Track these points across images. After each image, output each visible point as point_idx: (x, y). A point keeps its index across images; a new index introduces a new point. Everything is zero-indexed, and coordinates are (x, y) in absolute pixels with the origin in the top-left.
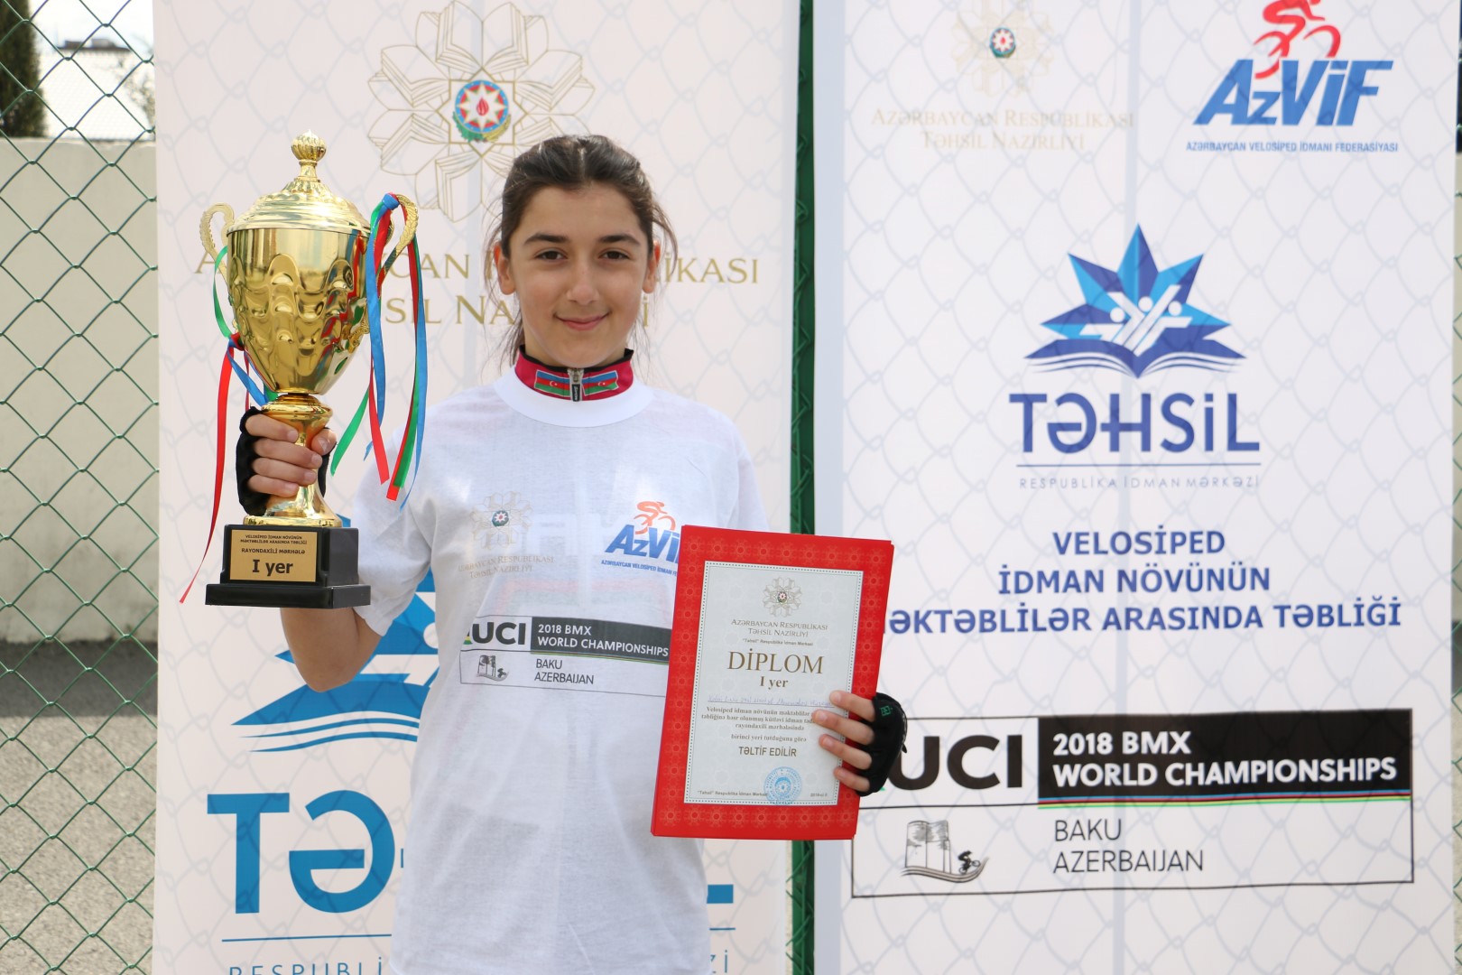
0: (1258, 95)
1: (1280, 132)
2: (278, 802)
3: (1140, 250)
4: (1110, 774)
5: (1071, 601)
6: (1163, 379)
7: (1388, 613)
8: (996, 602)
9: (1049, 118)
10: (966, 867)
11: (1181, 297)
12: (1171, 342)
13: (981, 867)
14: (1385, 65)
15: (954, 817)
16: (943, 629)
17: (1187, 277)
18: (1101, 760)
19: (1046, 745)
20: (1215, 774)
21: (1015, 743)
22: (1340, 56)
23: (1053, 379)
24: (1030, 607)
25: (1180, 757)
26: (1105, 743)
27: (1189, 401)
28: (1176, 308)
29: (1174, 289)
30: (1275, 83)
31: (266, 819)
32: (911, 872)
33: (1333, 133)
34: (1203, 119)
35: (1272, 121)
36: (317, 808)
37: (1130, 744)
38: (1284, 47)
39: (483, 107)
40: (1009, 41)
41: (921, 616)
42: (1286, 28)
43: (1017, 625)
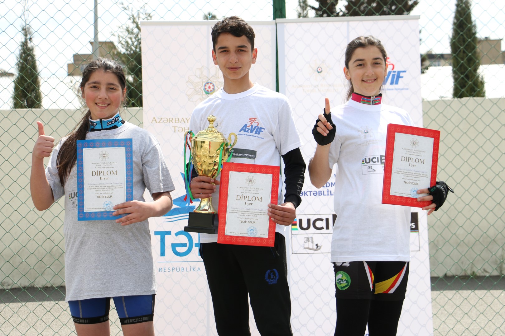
9: (330, 85)
10: (317, 247)
15: (314, 236)
16: (310, 195)
24: (329, 190)
32: (305, 248)
40: (321, 69)
41: (306, 192)
43: (327, 194)
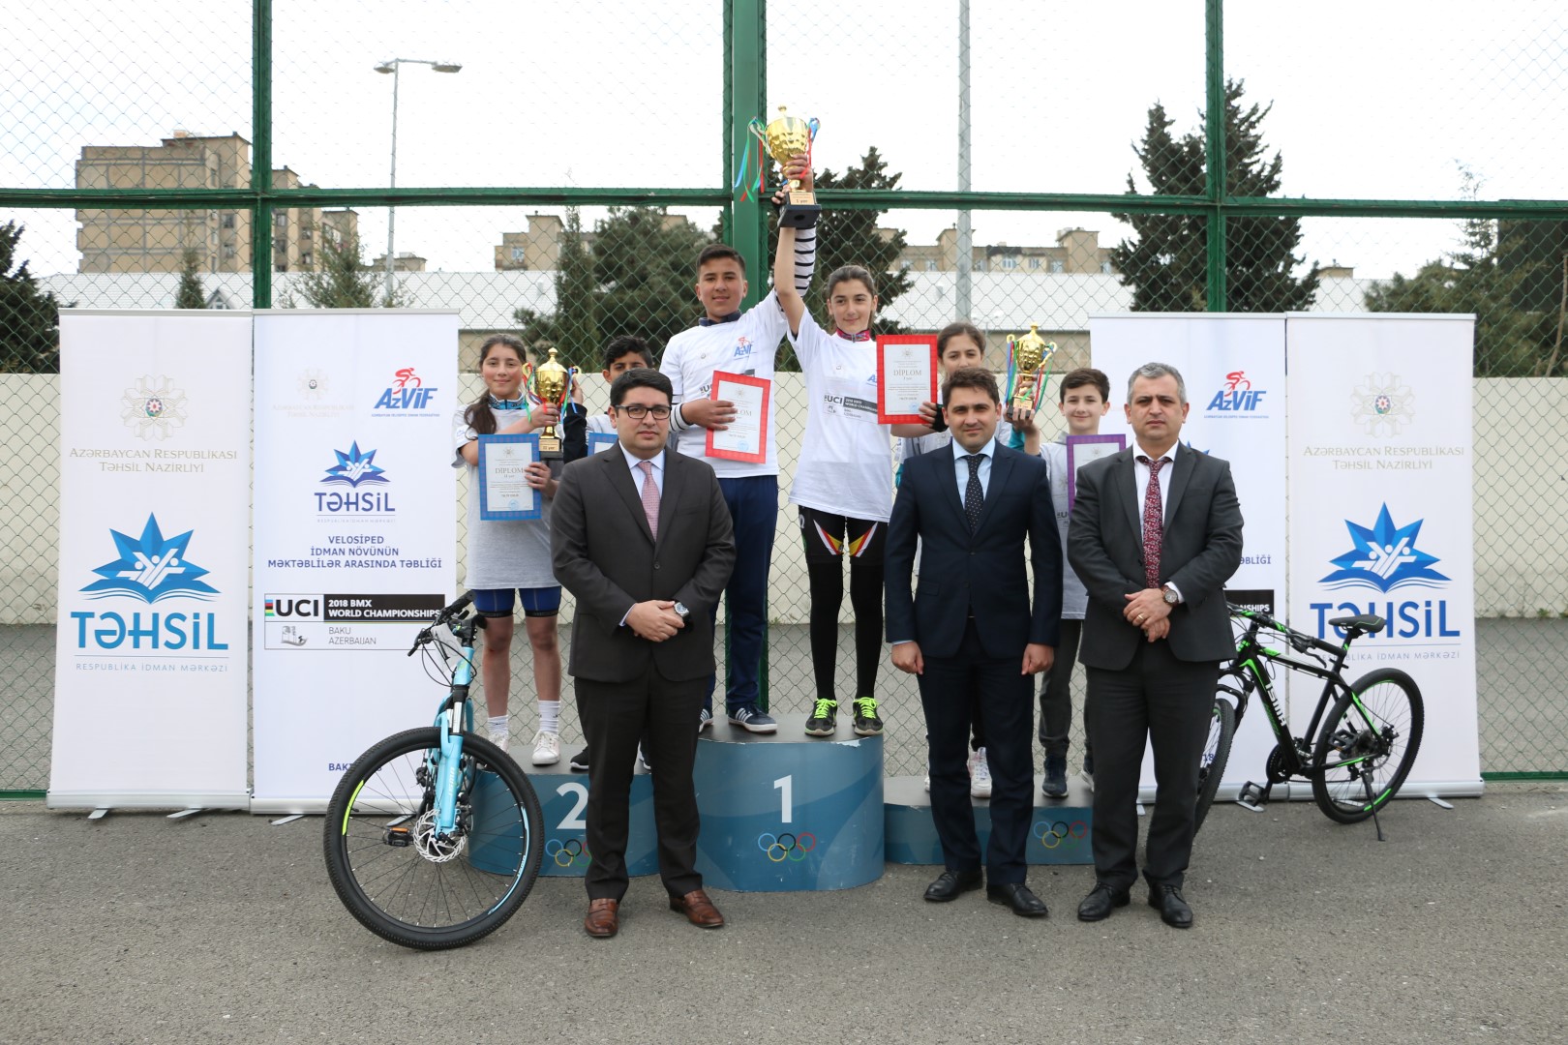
0: (394, 399)
1: (401, 410)
2: (91, 615)
3: (356, 448)
4: (347, 613)
5: (334, 558)
6: (363, 488)
7: (438, 563)
8: (310, 558)
11: (369, 463)
12: (365, 477)
13: (305, 641)
14: (435, 390)
17: (371, 456)
18: (344, 608)
19: (326, 603)
20: (380, 614)
21: (316, 602)
22: (420, 387)
23: (330, 488)
25: (368, 608)
26: (345, 603)
27: (371, 495)
28: (367, 466)
29: (366, 460)
30: (400, 395)
31: (88, 620)
33: (419, 411)
34: (377, 407)
35: (398, 407)
36: (103, 617)
37: (353, 603)
38: (403, 384)
39: (155, 406)
42: (403, 379)
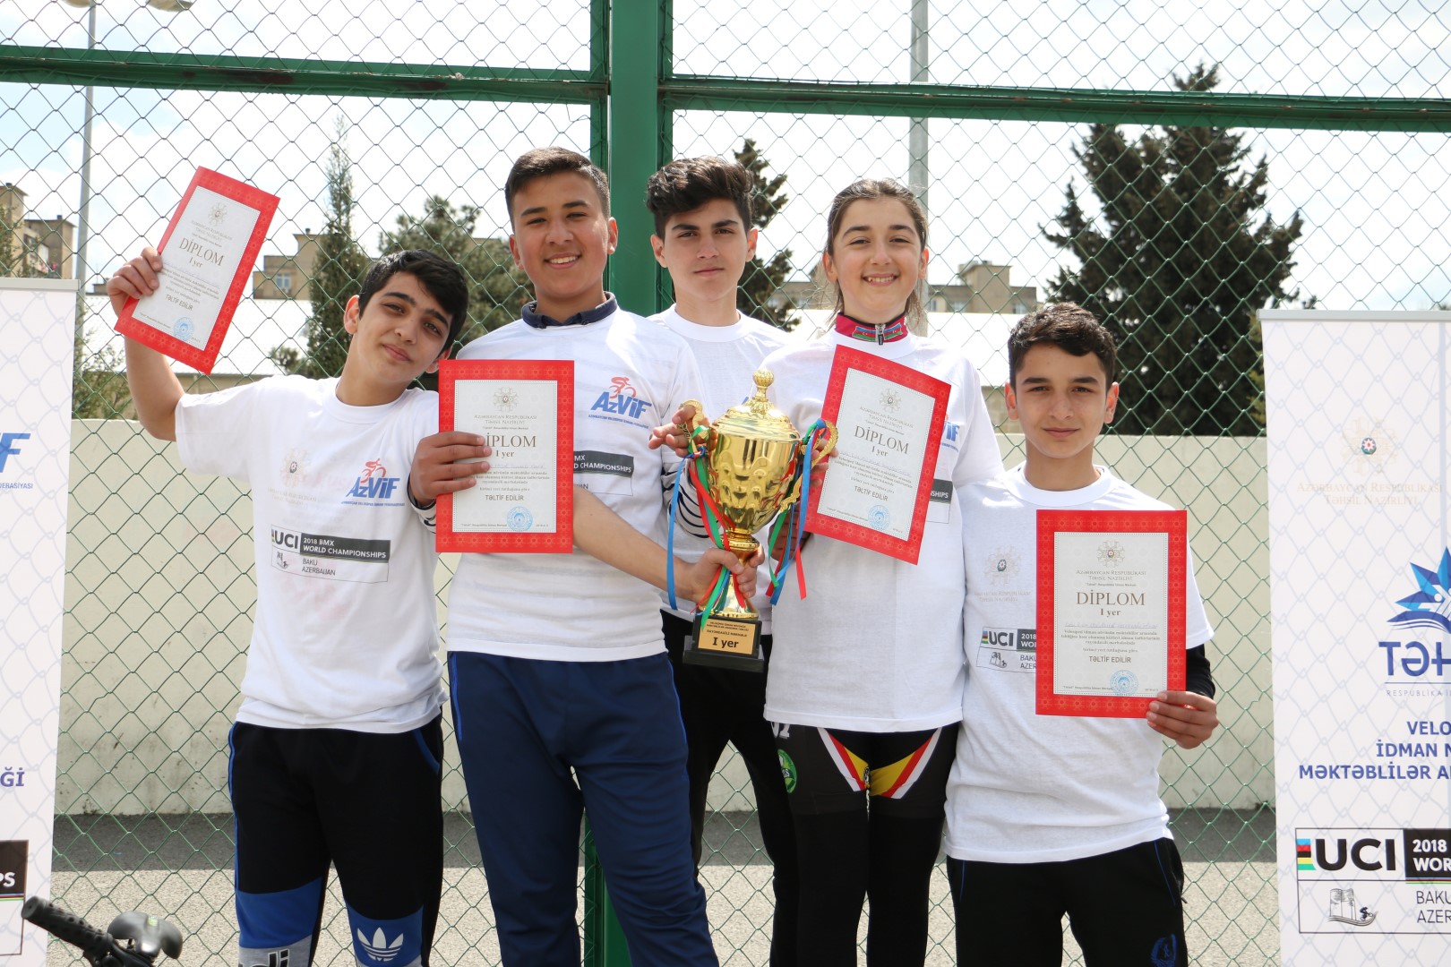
9: (1394, 488)
10: (1365, 917)
16: (1346, 777)
24: (1395, 764)
40: (1372, 445)
41: (1333, 769)
43: (1388, 775)
